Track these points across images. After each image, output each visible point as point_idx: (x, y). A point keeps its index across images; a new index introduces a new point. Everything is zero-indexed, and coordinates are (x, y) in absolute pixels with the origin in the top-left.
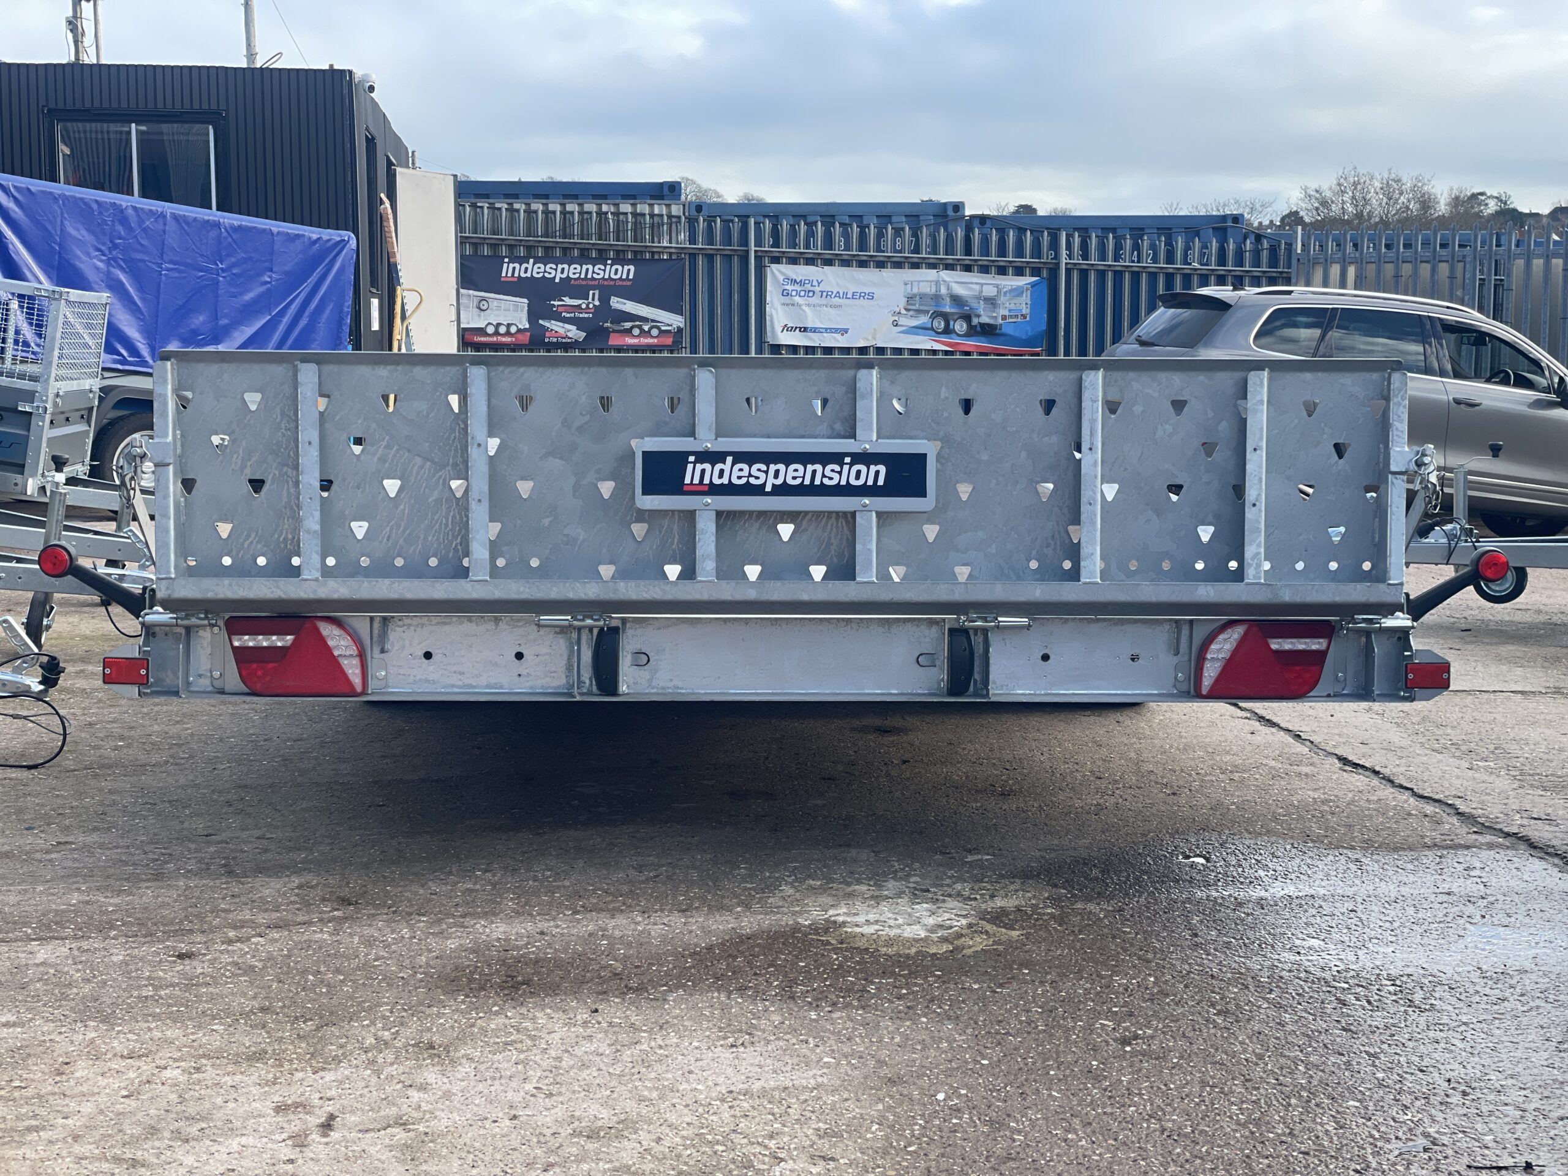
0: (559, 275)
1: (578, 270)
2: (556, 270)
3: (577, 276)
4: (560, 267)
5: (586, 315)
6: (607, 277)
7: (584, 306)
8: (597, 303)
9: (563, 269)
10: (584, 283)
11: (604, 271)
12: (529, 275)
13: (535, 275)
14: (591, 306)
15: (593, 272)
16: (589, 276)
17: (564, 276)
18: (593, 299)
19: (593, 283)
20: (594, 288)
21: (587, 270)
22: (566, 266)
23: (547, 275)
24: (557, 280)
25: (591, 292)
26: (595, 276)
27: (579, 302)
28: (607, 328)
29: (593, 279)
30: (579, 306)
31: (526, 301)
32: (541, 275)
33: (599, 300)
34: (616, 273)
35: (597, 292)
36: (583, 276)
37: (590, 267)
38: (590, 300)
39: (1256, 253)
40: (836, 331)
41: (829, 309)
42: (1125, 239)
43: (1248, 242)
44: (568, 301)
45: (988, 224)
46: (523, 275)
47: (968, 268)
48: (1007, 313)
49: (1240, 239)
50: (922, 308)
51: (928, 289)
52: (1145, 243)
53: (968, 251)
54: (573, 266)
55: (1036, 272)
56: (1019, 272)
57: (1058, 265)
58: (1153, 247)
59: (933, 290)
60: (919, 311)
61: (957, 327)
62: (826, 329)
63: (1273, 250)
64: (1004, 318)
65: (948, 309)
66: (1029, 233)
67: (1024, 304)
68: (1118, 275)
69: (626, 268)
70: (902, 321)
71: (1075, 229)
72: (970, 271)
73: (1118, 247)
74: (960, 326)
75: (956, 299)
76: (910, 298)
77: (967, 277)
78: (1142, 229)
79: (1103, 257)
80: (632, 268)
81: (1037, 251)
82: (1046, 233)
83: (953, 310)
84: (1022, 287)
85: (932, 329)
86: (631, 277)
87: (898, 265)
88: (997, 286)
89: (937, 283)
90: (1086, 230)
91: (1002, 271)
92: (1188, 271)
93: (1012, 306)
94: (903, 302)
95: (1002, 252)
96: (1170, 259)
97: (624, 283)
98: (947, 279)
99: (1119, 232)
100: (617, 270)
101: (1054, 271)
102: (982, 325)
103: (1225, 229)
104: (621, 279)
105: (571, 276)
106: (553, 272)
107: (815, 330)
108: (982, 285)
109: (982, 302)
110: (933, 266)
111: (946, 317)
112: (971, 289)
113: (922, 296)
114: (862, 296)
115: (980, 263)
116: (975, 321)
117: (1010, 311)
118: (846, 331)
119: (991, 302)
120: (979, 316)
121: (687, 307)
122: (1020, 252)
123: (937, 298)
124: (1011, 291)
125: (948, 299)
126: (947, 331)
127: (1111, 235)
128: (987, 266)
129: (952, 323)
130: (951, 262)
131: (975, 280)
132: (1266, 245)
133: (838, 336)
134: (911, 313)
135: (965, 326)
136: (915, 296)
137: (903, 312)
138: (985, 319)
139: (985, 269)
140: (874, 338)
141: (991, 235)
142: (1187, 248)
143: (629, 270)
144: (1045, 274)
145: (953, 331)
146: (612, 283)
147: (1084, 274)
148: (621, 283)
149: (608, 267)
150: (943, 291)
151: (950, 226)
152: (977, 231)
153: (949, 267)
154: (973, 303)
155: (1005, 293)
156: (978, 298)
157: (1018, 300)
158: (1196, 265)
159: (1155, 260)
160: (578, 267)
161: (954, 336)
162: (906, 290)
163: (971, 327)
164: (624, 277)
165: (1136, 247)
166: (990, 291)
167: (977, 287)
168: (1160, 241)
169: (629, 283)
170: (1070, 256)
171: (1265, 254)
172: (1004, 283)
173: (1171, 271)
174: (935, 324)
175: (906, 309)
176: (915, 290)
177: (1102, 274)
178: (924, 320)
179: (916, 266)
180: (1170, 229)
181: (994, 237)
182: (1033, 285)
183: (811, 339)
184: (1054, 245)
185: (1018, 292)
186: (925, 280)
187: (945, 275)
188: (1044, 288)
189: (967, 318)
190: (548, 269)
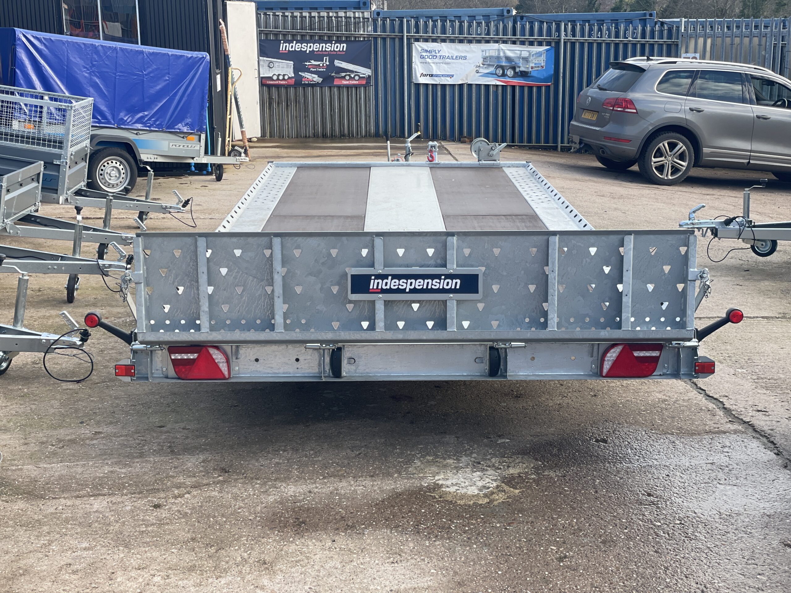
0: (308, 49)
1: (318, 47)
2: (307, 46)
3: (317, 49)
4: (309, 45)
5: (322, 70)
6: (332, 50)
7: (321, 65)
8: (328, 63)
9: (310, 46)
10: (321, 53)
11: (331, 47)
12: (293, 49)
13: (297, 49)
14: (325, 65)
15: (326, 47)
16: (324, 50)
17: (311, 50)
18: (326, 61)
19: (326, 53)
20: (326, 56)
21: (323, 46)
22: (312, 45)
23: (302, 49)
24: (308, 52)
25: (325, 58)
26: (327, 49)
27: (319, 63)
28: (333, 76)
29: (325, 51)
30: (319, 65)
31: (292, 62)
32: (299, 49)
33: (329, 62)
34: (337, 48)
35: (328, 58)
36: (320, 50)
37: (324, 45)
38: (324, 62)
39: (661, 32)
40: (448, 76)
41: (444, 65)
42: (594, 26)
43: (657, 26)
44: (313, 62)
45: (525, 19)
46: (291, 49)
47: (514, 43)
48: (533, 65)
49: (653, 24)
50: (491, 63)
51: (494, 54)
52: (605, 28)
53: (514, 34)
54: (315, 45)
55: (548, 43)
56: (540, 44)
57: (560, 40)
58: (608, 29)
59: (497, 54)
60: (489, 65)
61: (508, 73)
62: (443, 75)
63: (670, 30)
64: (532, 68)
65: (504, 64)
66: (545, 23)
67: (542, 61)
68: (590, 44)
69: (342, 45)
70: (481, 70)
71: (569, 21)
72: (515, 44)
73: (591, 30)
74: (510, 73)
75: (508, 59)
76: (485, 59)
77: (513, 47)
78: (603, 20)
79: (583, 35)
80: (345, 45)
81: (549, 33)
82: (554, 24)
83: (506, 64)
84: (541, 52)
85: (496, 74)
86: (345, 50)
87: (479, 42)
88: (529, 51)
89: (499, 50)
90: (574, 21)
91: (531, 44)
92: (626, 42)
93: (536, 62)
94: (481, 61)
95: (532, 34)
96: (617, 36)
97: (341, 53)
98: (503, 48)
99: (591, 22)
100: (337, 46)
101: (558, 43)
102: (521, 72)
103: (645, 19)
104: (339, 51)
105: (315, 50)
106: (306, 48)
107: (437, 76)
108: (521, 51)
109: (521, 60)
110: (496, 42)
111: (502, 68)
112: (516, 53)
113: (491, 57)
114: (461, 58)
115: (520, 40)
116: (517, 70)
117: (535, 64)
118: (453, 76)
119: (526, 60)
120: (519, 67)
121: (373, 65)
122: (540, 34)
123: (498, 58)
124: (537, 53)
125: (504, 59)
126: (504, 75)
127: (587, 24)
128: (524, 41)
129: (506, 71)
130: (505, 39)
131: (518, 49)
132: (666, 27)
133: (448, 79)
134: (485, 66)
135: (512, 72)
136: (487, 57)
137: (482, 66)
138: (522, 69)
139: (523, 43)
140: (467, 79)
141: (526, 25)
142: (626, 30)
143: (343, 46)
144: (553, 45)
145: (507, 75)
146: (335, 53)
147: (573, 44)
148: (339, 53)
149: (333, 45)
150: (502, 54)
151: (505, 21)
152: (519, 23)
153: (505, 42)
154: (517, 61)
155: (533, 55)
156: (519, 58)
157: (539, 59)
158: (630, 39)
159: (609, 36)
160: (318, 45)
161: (507, 77)
162: (483, 54)
163: (515, 73)
164: (341, 50)
165: (600, 30)
166: (525, 54)
167: (519, 52)
168: (612, 27)
169: (344, 53)
170: (566, 35)
171: (665, 32)
172: (532, 50)
173: (617, 42)
174: (498, 72)
175: (483, 64)
176: (487, 54)
177: (582, 44)
178: (492, 69)
179: (488, 42)
180: (617, 20)
181: (528, 26)
182: (547, 51)
183: (436, 81)
184: (558, 30)
185: (539, 54)
186: (492, 49)
187: (503, 46)
188: (553, 51)
189: (514, 68)
190: (303, 46)
